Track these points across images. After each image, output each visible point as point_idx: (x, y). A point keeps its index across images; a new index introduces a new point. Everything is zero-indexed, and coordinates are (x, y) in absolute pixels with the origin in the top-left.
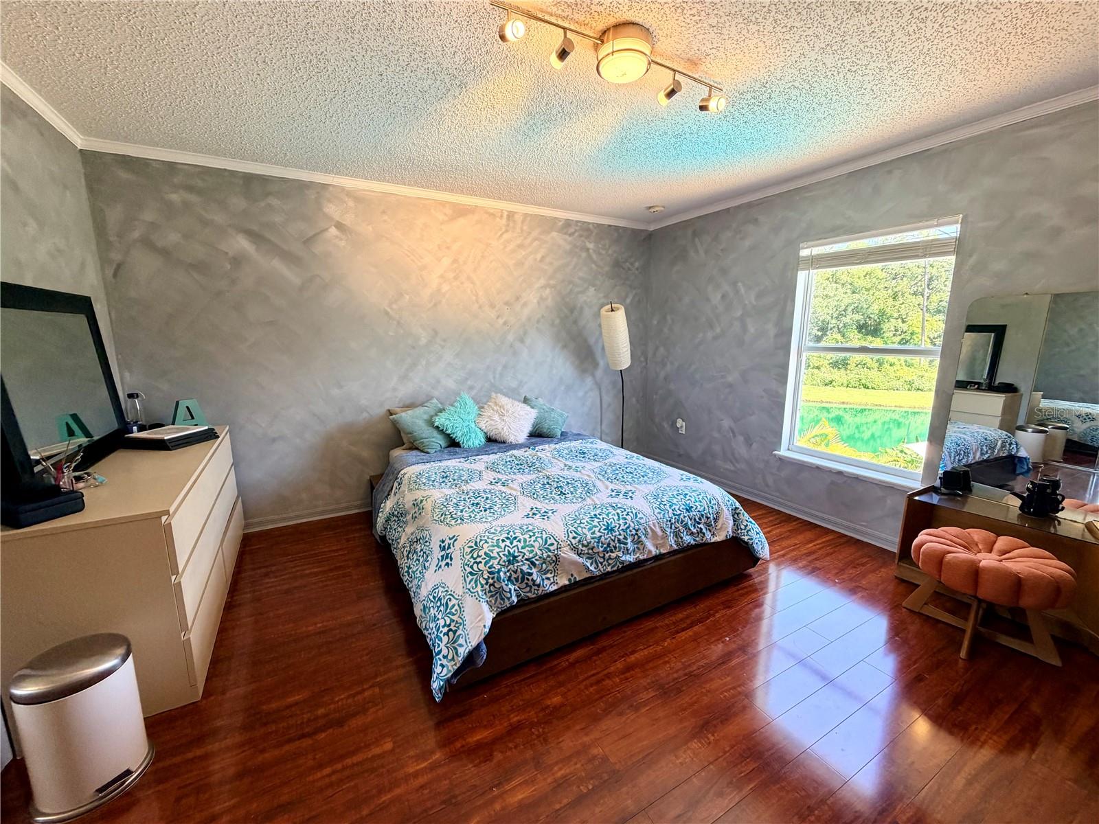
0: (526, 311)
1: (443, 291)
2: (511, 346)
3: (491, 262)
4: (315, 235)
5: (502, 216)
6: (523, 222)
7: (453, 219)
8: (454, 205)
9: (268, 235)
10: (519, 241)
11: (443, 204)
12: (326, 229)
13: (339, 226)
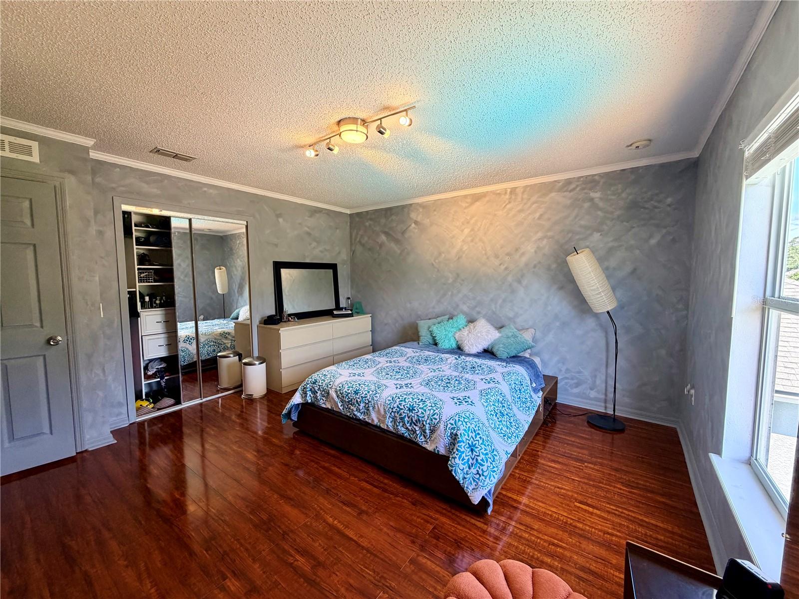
0: (524, 259)
1: (464, 249)
2: (510, 285)
3: (497, 226)
4: (407, 229)
5: (506, 193)
6: (523, 192)
7: (472, 204)
8: (473, 195)
9: (391, 232)
10: (519, 208)
11: (466, 196)
12: (410, 225)
13: (416, 223)
